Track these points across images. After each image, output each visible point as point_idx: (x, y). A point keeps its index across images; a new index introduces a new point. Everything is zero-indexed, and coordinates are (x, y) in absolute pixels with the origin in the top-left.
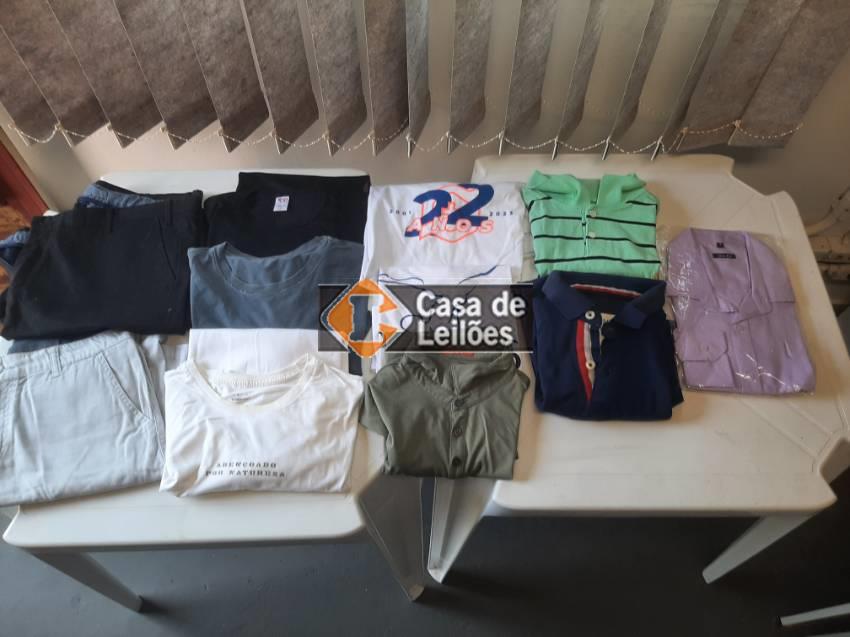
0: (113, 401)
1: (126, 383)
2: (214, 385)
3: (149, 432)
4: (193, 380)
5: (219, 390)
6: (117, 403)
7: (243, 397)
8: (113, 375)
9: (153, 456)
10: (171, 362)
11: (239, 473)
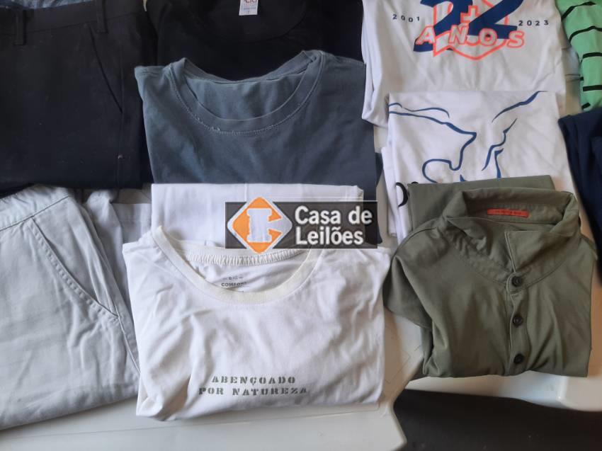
0: (56, 288)
1: (70, 261)
2: (193, 264)
3: (111, 330)
4: (165, 257)
5: (201, 270)
6: (61, 290)
7: (237, 281)
8: (50, 250)
9: (122, 365)
10: (130, 230)
11: (246, 392)
